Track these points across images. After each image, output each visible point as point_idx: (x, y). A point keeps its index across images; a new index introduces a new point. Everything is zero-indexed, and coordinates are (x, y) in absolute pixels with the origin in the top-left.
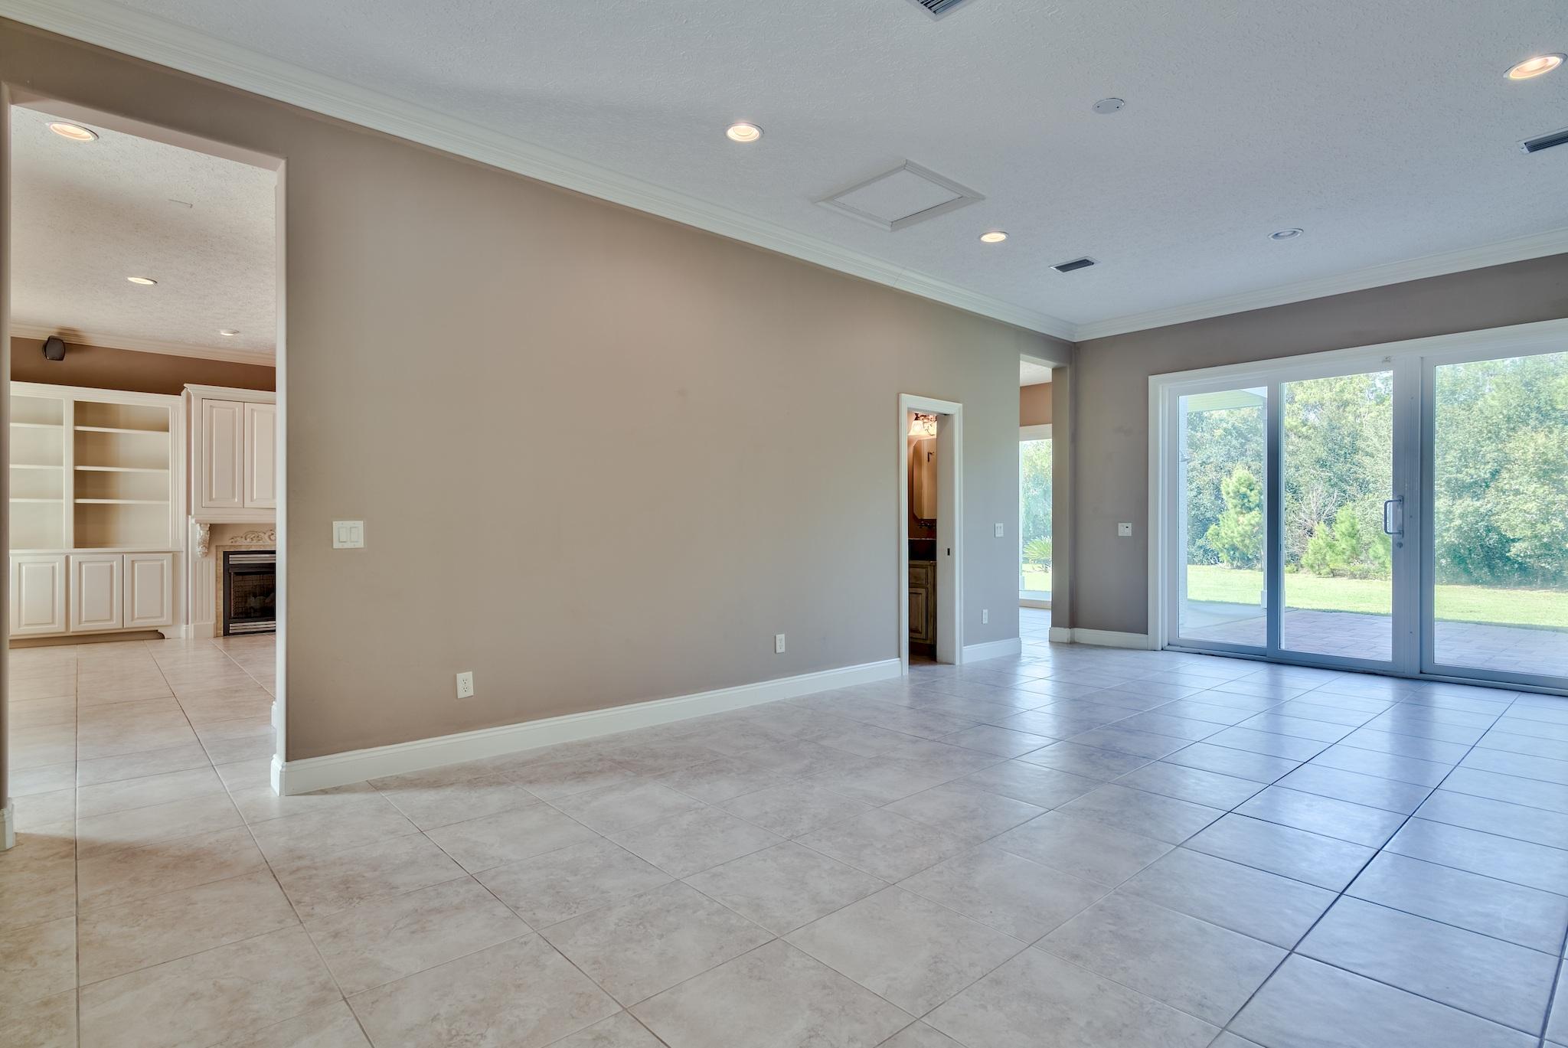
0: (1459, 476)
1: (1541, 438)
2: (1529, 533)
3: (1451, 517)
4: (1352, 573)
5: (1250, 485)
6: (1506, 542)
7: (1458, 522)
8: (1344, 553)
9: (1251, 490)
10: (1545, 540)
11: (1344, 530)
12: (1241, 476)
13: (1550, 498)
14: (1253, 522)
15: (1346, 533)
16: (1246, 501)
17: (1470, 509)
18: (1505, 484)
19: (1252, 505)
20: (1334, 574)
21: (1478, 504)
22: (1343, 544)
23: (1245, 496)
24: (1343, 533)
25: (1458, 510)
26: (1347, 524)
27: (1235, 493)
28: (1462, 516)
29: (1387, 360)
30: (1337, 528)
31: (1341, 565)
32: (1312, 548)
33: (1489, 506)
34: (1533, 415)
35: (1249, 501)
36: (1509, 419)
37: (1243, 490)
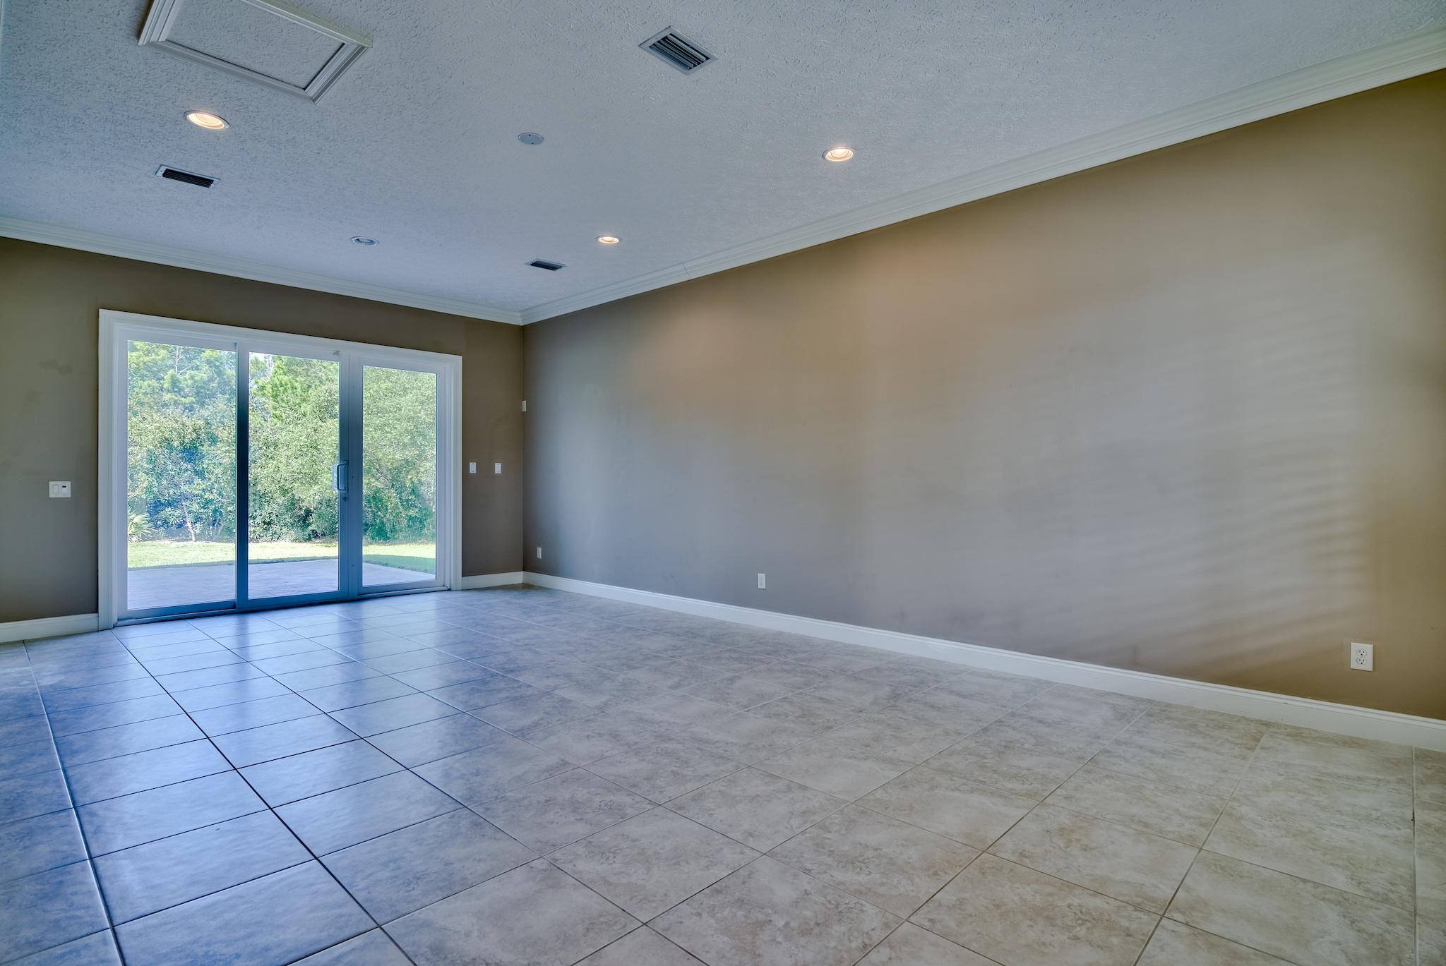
29: (337, 353)
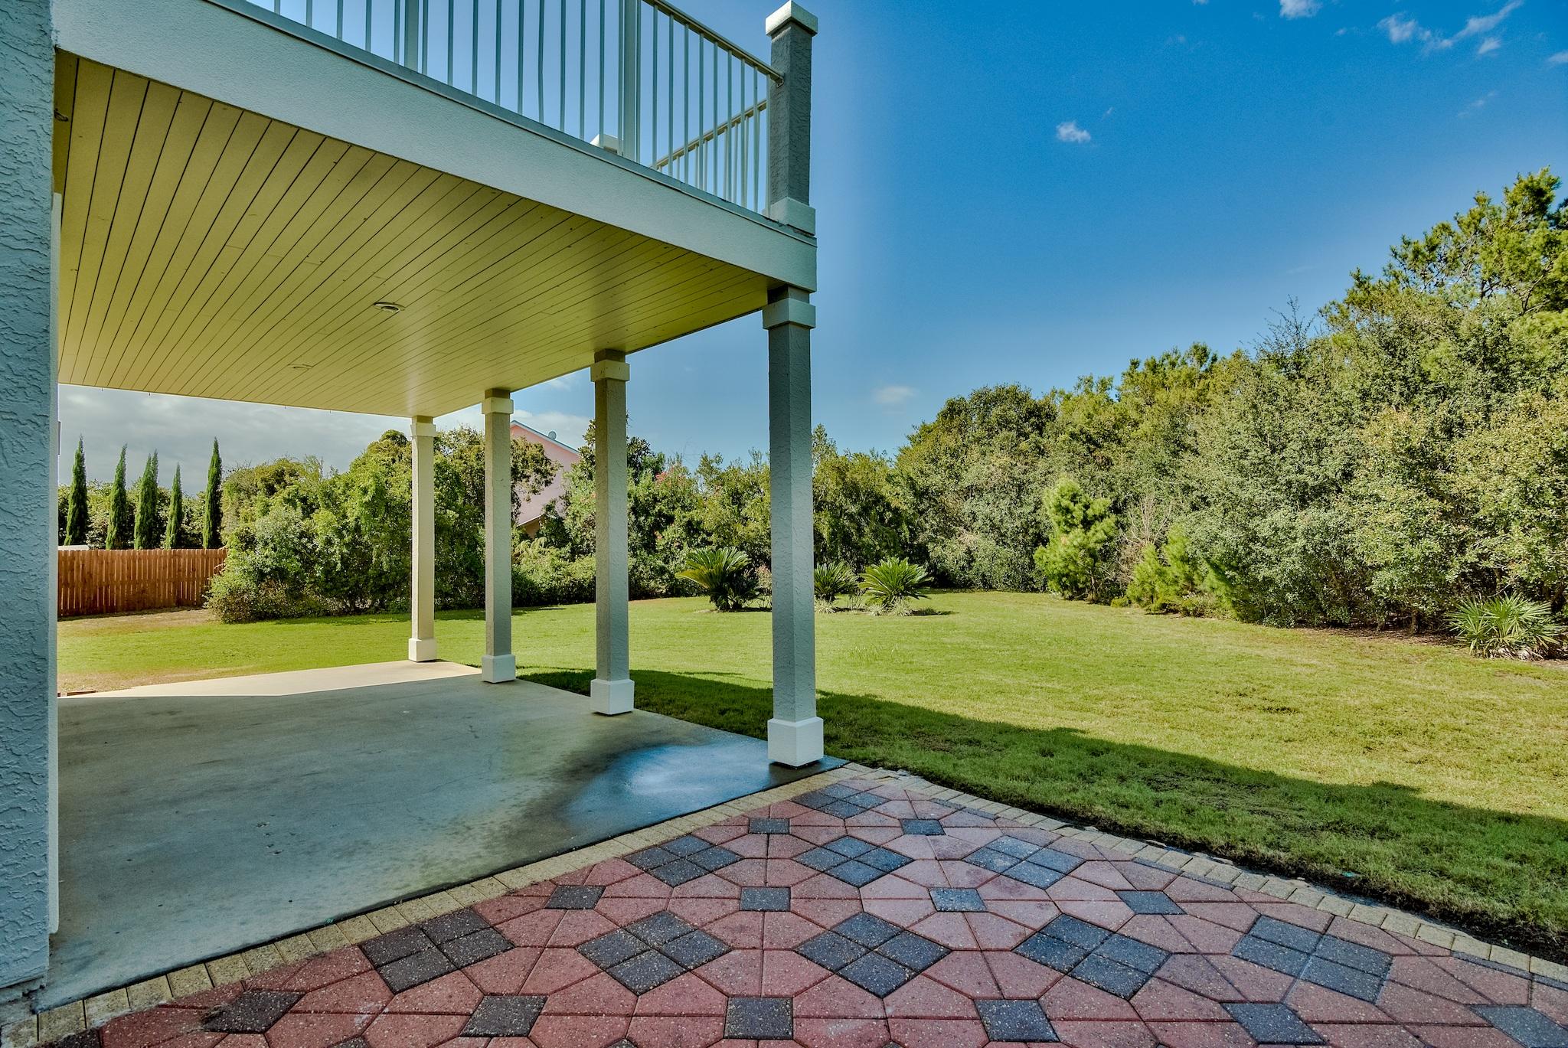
0: (1301, 477)
1: (1403, 418)
2: (1391, 558)
3: (1292, 535)
4: (1185, 609)
5: (1074, 496)
6: (1366, 572)
7: (1301, 542)
8: (1176, 582)
9: (1075, 503)
10: (1416, 568)
11: (1175, 553)
12: (1064, 485)
13: (1417, 505)
14: (1075, 543)
15: (1178, 555)
16: (1069, 517)
17: (1316, 524)
18: (1360, 487)
19: (1076, 522)
20: (1166, 609)
21: (1326, 516)
22: (1175, 570)
23: (1068, 511)
24: (1175, 557)
25: (1301, 525)
26: (1179, 545)
27: (1056, 507)
28: (1308, 534)
30: (1168, 549)
31: (1174, 599)
32: (1138, 576)
33: (1340, 518)
34: (1397, 388)
35: (1073, 517)
36: (1365, 395)
37: (1065, 502)
